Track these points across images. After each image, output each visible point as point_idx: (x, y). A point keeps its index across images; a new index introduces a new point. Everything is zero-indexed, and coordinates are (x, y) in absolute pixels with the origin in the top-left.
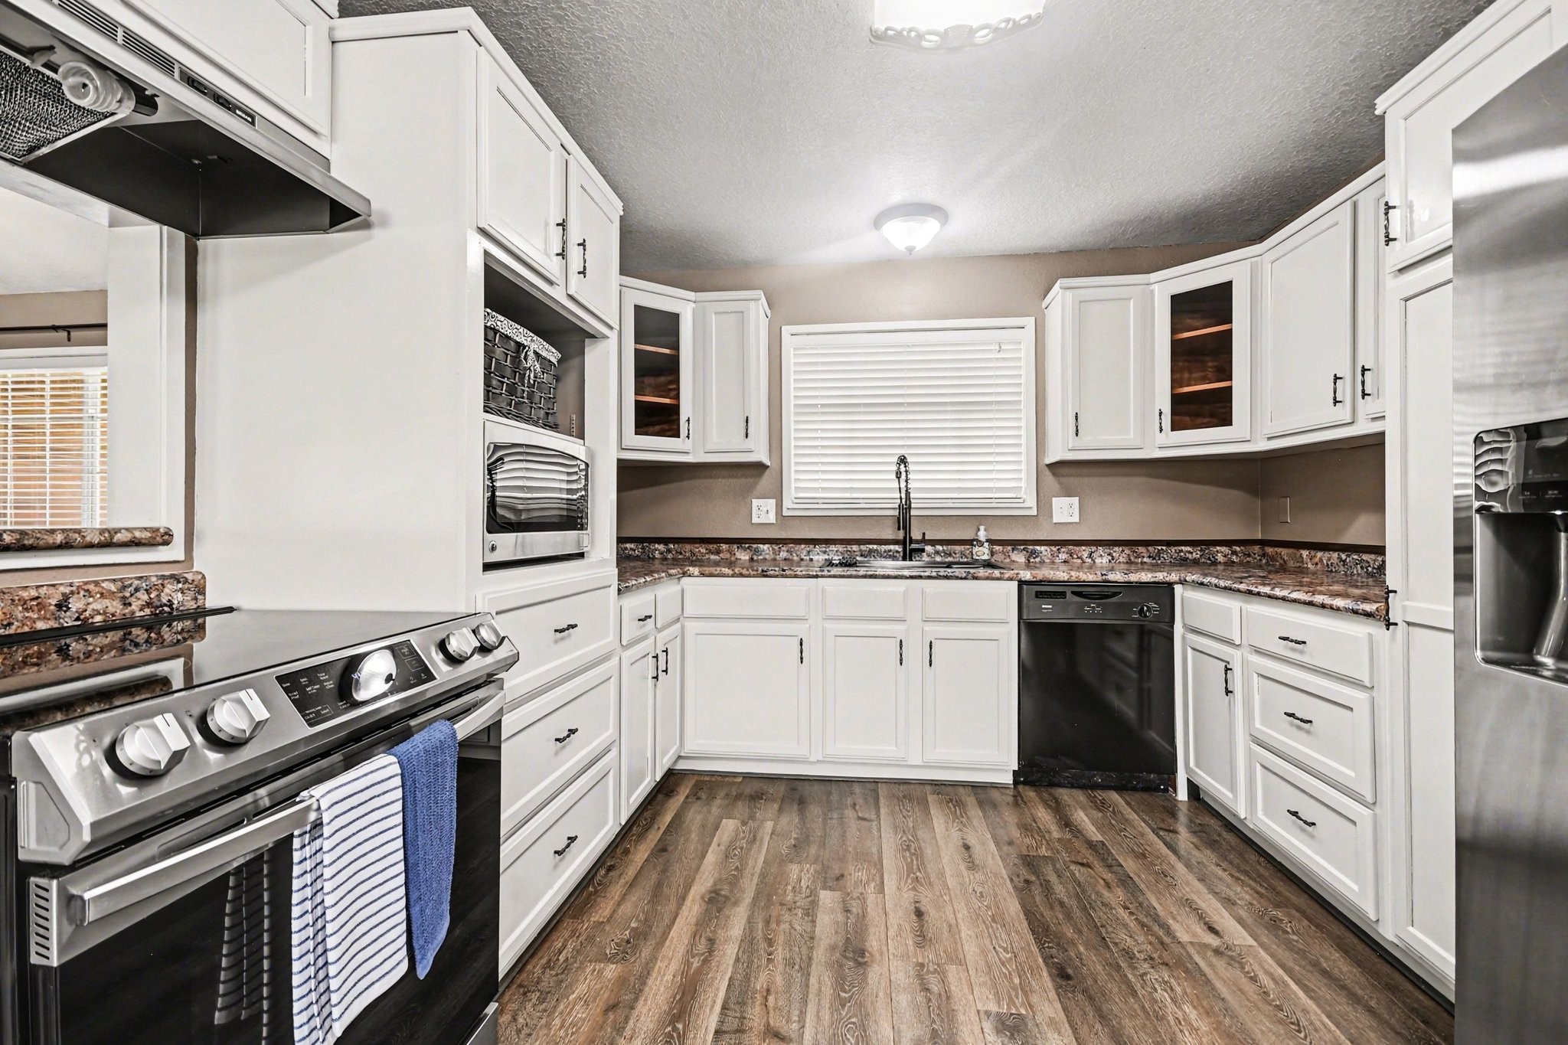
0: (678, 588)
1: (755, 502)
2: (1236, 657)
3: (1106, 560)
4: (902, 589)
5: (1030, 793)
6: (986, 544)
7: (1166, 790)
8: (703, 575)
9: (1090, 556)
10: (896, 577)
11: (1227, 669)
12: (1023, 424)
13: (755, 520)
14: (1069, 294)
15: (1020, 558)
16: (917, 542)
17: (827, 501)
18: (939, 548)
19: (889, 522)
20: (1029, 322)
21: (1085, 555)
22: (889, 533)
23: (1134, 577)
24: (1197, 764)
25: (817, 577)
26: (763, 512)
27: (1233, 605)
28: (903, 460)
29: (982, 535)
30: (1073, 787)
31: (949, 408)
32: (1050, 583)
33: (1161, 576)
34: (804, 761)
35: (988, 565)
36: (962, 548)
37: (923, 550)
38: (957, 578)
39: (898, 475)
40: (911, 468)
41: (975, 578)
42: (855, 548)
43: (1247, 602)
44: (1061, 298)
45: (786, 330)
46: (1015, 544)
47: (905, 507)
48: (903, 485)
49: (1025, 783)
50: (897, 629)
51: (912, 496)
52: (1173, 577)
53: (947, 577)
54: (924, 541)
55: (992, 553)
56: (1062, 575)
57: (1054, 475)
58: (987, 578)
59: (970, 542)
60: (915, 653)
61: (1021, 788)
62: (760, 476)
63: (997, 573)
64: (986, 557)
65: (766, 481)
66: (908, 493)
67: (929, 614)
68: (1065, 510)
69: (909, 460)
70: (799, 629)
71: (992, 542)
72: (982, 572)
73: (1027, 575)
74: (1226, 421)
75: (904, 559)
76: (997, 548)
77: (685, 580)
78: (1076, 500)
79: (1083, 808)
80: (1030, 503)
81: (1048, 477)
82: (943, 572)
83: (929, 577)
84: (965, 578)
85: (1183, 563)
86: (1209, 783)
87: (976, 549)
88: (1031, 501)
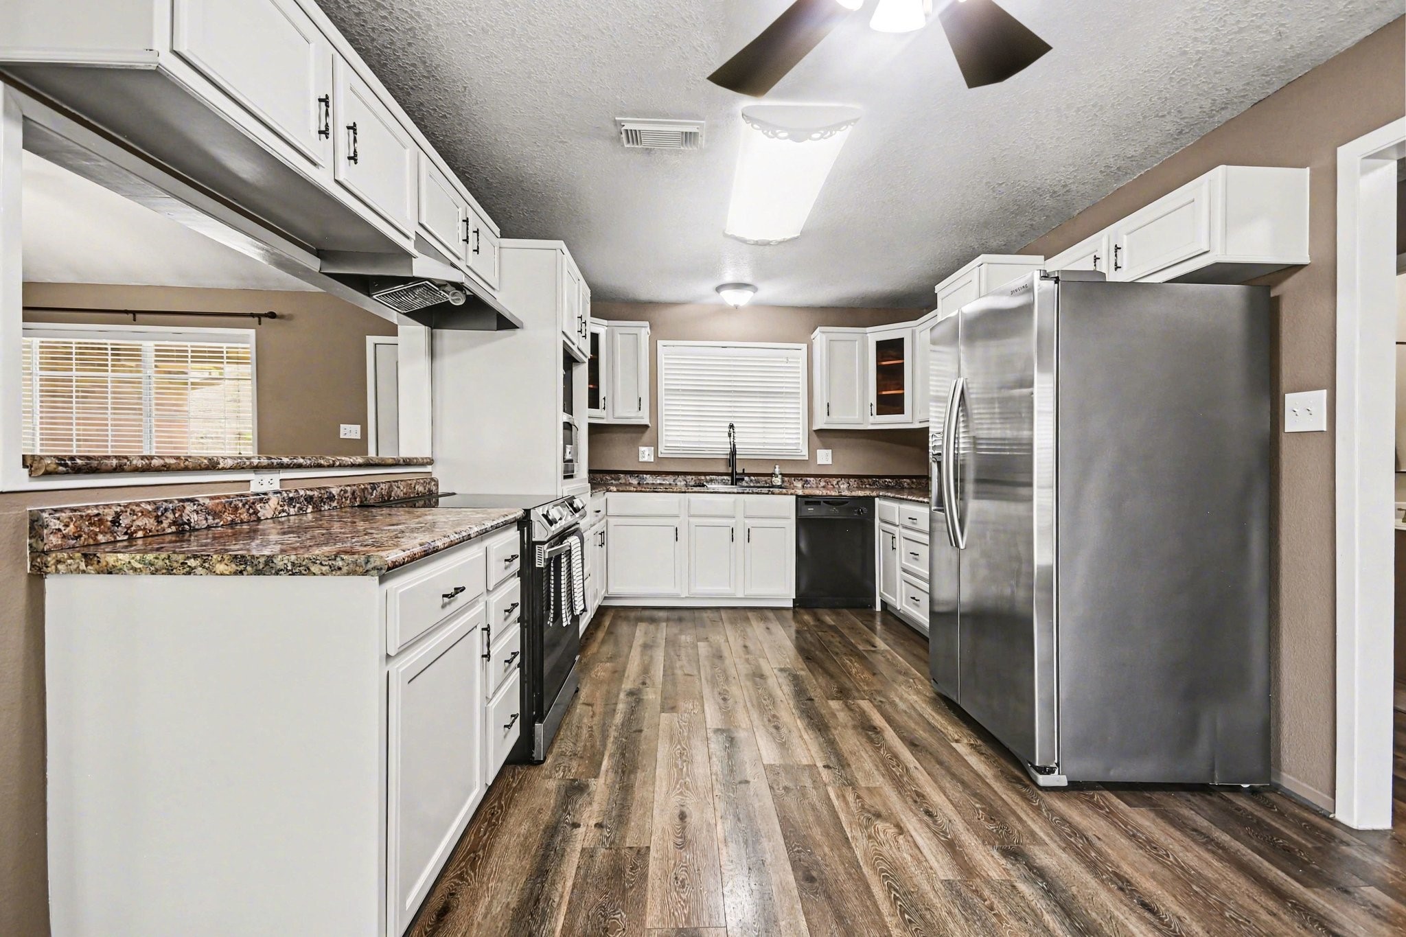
0: (605, 498)
1: (642, 449)
2: (896, 531)
3: (846, 486)
4: (733, 500)
5: (802, 611)
6: (780, 476)
7: (871, 607)
8: (618, 491)
9: (838, 483)
10: (730, 493)
11: (893, 538)
12: (800, 406)
13: (641, 460)
14: (824, 336)
15: (799, 484)
16: (740, 474)
17: (684, 448)
18: (752, 478)
19: (723, 462)
20: (804, 346)
21: (835, 483)
22: (722, 469)
23: (854, 494)
24: (884, 590)
25: (685, 492)
26: (646, 454)
27: (895, 505)
28: (732, 426)
29: (777, 471)
30: (825, 608)
31: (758, 395)
32: (812, 496)
33: (868, 493)
34: (678, 598)
35: (780, 487)
36: (766, 478)
37: (743, 479)
38: (764, 494)
39: (730, 435)
40: (736, 430)
41: (773, 493)
42: (703, 478)
43: (901, 504)
44: (820, 337)
45: (660, 343)
46: (796, 476)
47: (733, 452)
48: (732, 440)
49: (799, 607)
50: (731, 522)
51: (737, 447)
52: (874, 494)
53: (757, 493)
54: (744, 474)
55: (783, 482)
56: (818, 492)
57: (818, 436)
58: (779, 494)
59: (771, 475)
60: (740, 535)
61: (797, 609)
62: (643, 432)
63: (784, 491)
64: (779, 484)
65: (647, 436)
66: (734, 445)
67: (748, 514)
68: (824, 457)
69: (735, 425)
70: (675, 522)
71: (783, 475)
72: (777, 490)
73: (800, 492)
74: (901, 411)
75: (732, 484)
76: (786, 479)
77: (608, 494)
78: (830, 451)
79: (828, 615)
80: (804, 453)
81: (815, 437)
82: (755, 490)
83: (748, 493)
84: (767, 494)
85: (887, 488)
86: (890, 599)
87: (774, 479)
88: (805, 452)
